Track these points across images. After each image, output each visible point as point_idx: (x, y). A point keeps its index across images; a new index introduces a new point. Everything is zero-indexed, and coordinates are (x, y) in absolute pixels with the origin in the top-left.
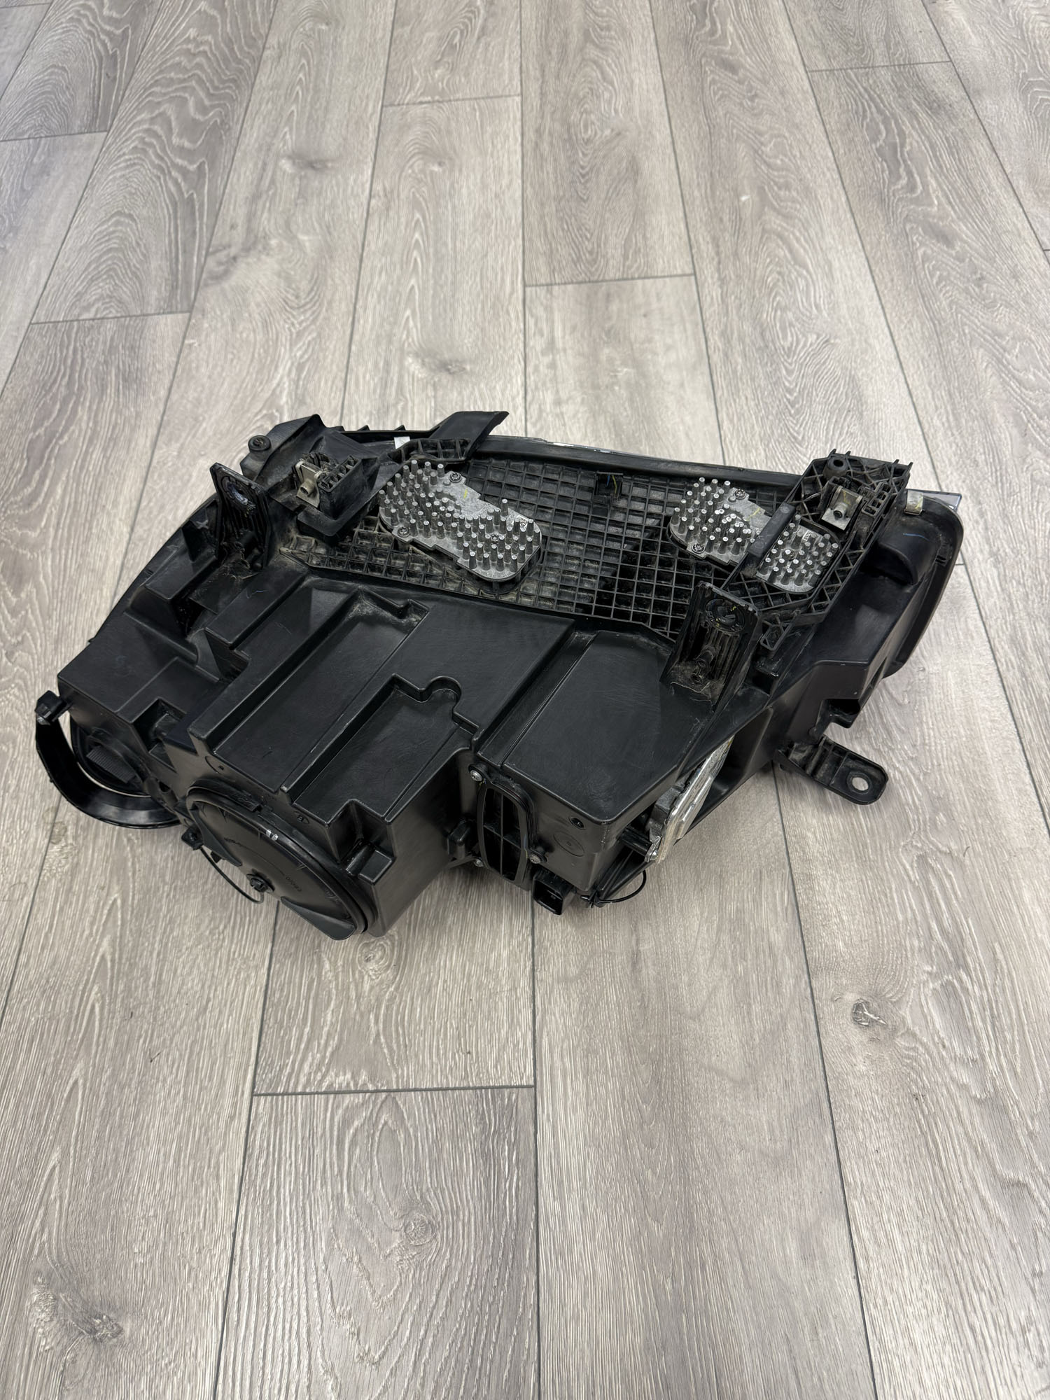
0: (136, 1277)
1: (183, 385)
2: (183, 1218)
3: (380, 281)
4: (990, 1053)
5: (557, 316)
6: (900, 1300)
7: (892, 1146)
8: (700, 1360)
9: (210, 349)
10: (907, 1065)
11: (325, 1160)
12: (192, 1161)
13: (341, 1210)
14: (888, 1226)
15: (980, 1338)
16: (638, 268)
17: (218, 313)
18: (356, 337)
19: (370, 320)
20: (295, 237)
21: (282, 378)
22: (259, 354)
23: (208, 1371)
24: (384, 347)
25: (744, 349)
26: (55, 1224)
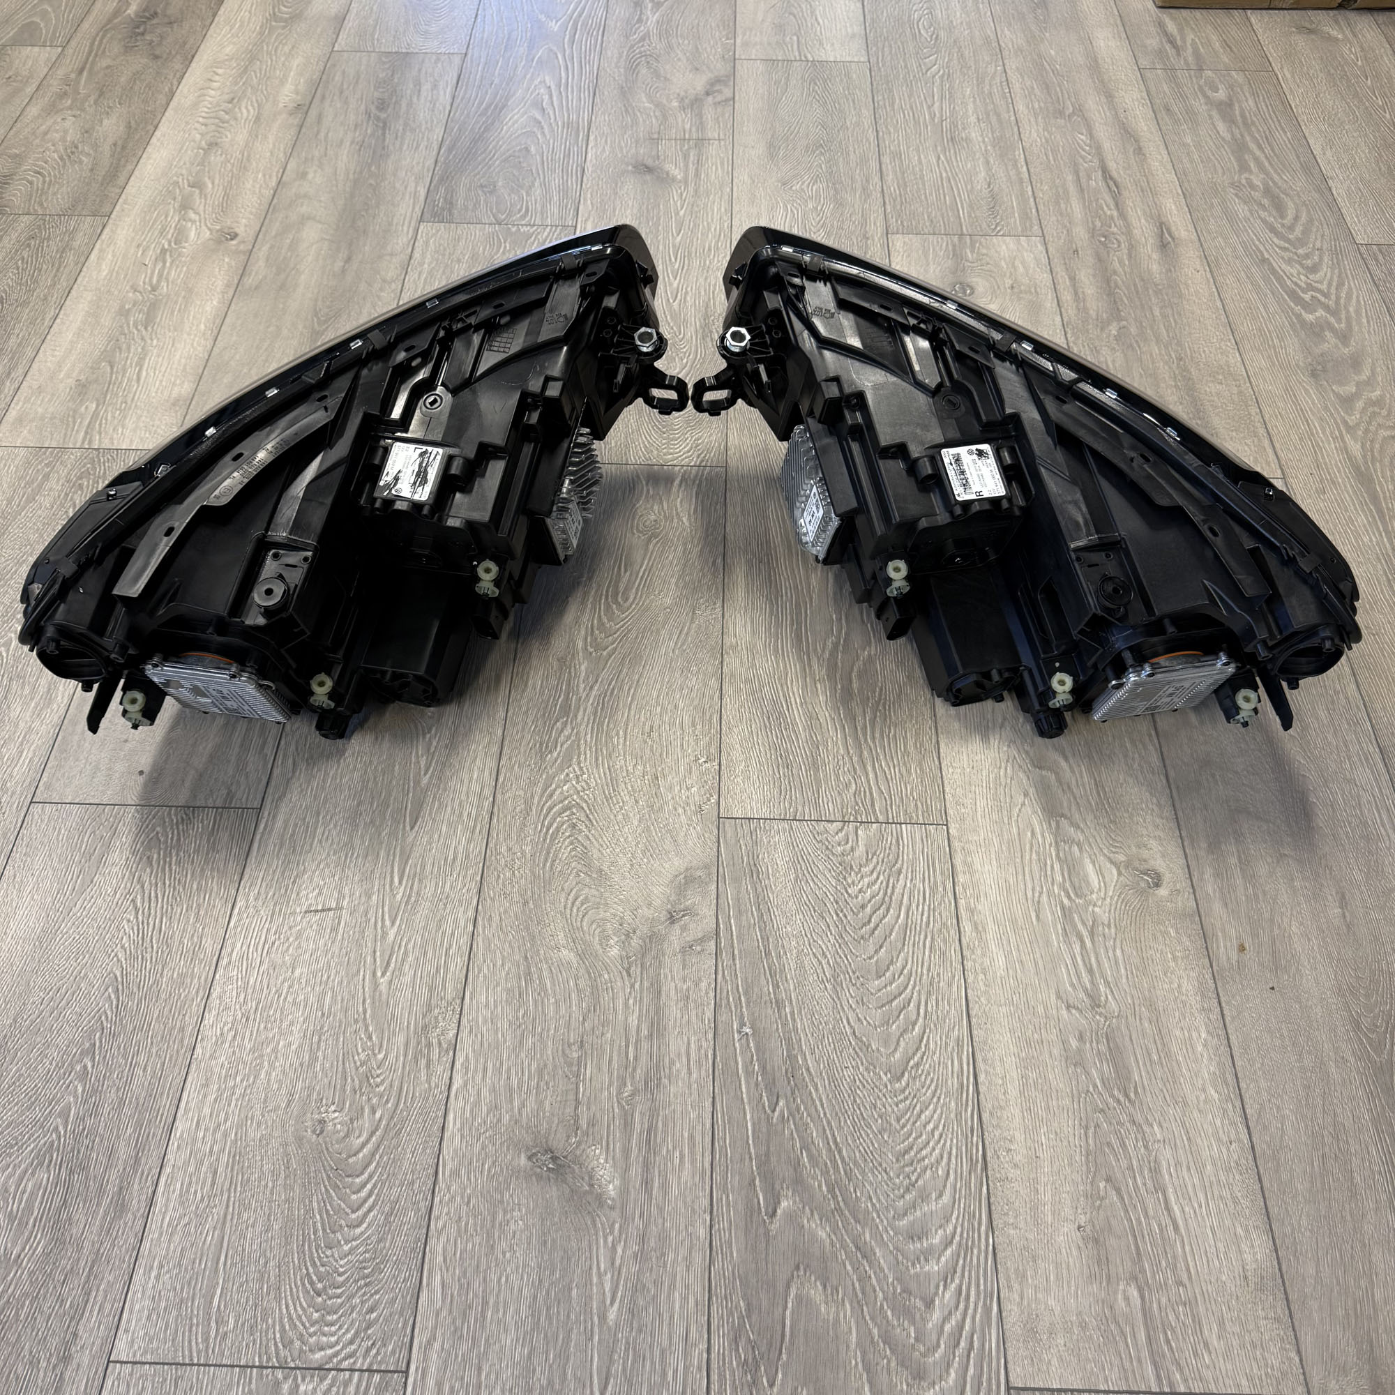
17: (680, 810)
20: (581, 956)
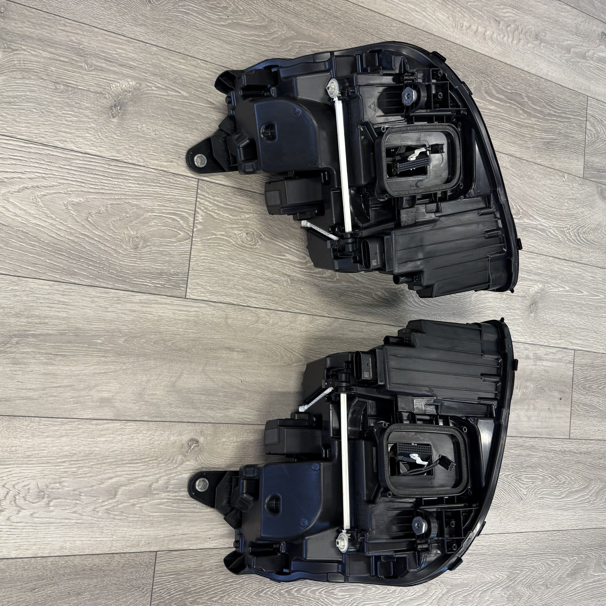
0: (133, 125)
1: (541, 171)
2: (153, 146)
3: (588, 276)
4: (169, 495)
5: (555, 364)
6: (79, 435)
7: (139, 445)
8: (70, 349)
9: (559, 186)
10: (170, 458)
11: (168, 207)
12: (175, 151)
13: (148, 211)
14: (108, 436)
15: (61, 464)
16: (577, 410)
18: (557, 260)
19: (566, 269)
21: (538, 221)
22: (554, 211)
23: (94, 151)
24: (549, 274)
25: (523, 456)
26: (158, 93)
